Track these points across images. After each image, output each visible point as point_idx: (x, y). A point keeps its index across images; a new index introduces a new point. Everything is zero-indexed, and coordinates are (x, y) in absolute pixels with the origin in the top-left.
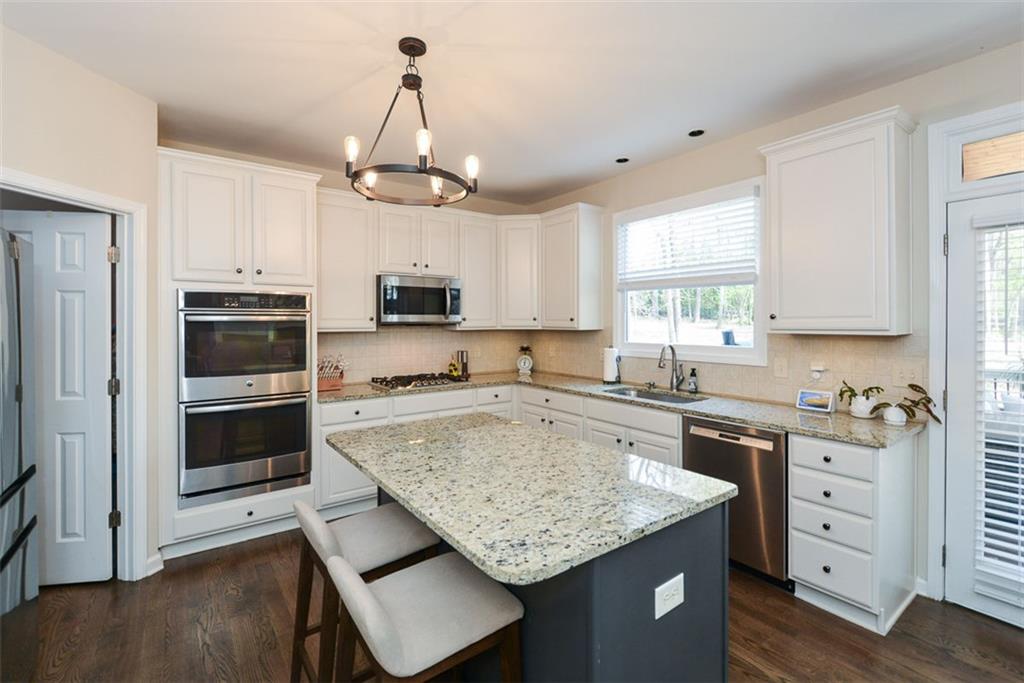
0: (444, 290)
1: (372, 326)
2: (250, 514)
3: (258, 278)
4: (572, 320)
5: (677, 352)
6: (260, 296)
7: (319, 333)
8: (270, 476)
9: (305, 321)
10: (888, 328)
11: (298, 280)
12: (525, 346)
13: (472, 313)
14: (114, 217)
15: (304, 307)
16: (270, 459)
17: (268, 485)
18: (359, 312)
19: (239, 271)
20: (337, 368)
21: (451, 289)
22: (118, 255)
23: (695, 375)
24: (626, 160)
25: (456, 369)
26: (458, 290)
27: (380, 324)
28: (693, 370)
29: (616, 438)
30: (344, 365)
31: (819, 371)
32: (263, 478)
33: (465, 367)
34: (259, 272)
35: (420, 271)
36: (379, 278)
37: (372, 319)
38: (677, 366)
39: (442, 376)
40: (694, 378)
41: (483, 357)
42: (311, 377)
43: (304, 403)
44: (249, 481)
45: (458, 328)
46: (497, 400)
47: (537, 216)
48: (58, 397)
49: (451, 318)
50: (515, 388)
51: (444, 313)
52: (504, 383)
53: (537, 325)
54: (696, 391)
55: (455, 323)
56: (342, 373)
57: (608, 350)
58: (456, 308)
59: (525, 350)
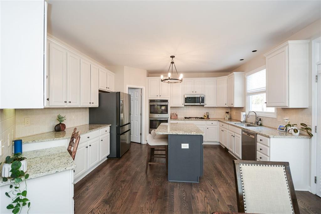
0: (200, 97)
1: (183, 106)
4: (232, 104)
5: (257, 113)
6: (161, 100)
7: (171, 107)
9: (168, 105)
10: (287, 106)
11: (166, 97)
12: (227, 112)
13: (208, 103)
14: (141, 89)
15: (168, 102)
18: (180, 102)
19: (157, 96)
20: (176, 114)
22: (142, 94)
23: (261, 120)
24: (243, 60)
25: (205, 117)
26: (204, 97)
27: (185, 105)
28: (260, 119)
29: (231, 135)
30: (177, 114)
31: (287, 119)
33: (208, 116)
35: (194, 93)
37: (183, 104)
38: (257, 118)
39: (202, 118)
40: (260, 121)
41: (213, 114)
42: (169, 115)
45: (205, 106)
46: (212, 124)
47: (227, 76)
48: (135, 115)
49: (202, 104)
50: (218, 122)
51: (200, 103)
52: (215, 121)
53: (226, 106)
54: (261, 125)
55: (203, 105)
56: (177, 115)
57: (242, 113)
58: (203, 101)
59: (227, 113)
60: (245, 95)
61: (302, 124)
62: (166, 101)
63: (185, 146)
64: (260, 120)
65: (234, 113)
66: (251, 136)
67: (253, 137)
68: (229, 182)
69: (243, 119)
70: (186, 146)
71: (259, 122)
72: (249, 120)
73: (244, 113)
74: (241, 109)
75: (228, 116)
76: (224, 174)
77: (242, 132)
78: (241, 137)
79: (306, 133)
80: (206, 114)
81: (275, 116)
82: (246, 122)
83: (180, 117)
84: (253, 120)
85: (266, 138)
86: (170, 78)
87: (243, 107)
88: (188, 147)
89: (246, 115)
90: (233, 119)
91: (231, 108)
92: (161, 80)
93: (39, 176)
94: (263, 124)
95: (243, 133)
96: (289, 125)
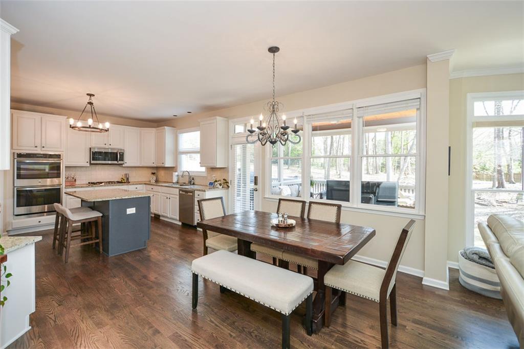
0: (117, 153)
1: (88, 165)
2: (40, 222)
3: (43, 149)
4: (163, 163)
5: (190, 173)
6: (44, 154)
7: (66, 167)
8: (46, 211)
9: (60, 163)
10: (216, 165)
11: (58, 149)
12: (154, 172)
13: (129, 161)
15: (60, 158)
16: (46, 206)
17: (45, 214)
18: (83, 159)
19: (36, 147)
20: (73, 178)
21: (120, 153)
25: (123, 180)
26: (123, 153)
27: (91, 164)
29: (166, 197)
30: (77, 177)
31: (214, 177)
32: (43, 211)
33: (128, 179)
34: (43, 147)
35: (107, 146)
36: (90, 148)
37: (87, 162)
38: (190, 178)
39: (118, 182)
41: (135, 176)
42: (63, 180)
43: (60, 188)
44: (37, 212)
45: (124, 166)
47: (155, 129)
49: (120, 162)
50: (145, 185)
51: (117, 160)
52: (140, 184)
53: (155, 165)
54: (194, 184)
55: (122, 164)
56: (75, 180)
57: (174, 173)
58: (122, 159)
59: (153, 174)
60: (177, 153)
61: (224, 179)
62: (58, 156)
63: (131, 211)
64: (193, 179)
65: (162, 174)
66: (189, 194)
67: (191, 194)
68: (174, 238)
69: (175, 180)
70: (133, 210)
71: (193, 181)
72: (181, 181)
73: (176, 173)
74: (172, 169)
75: (155, 178)
76: (167, 235)
77: (179, 192)
78: (178, 197)
79: (226, 186)
80: (124, 176)
81: (205, 175)
82: (178, 183)
83: (79, 183)
84: (186, 180)
85: (202, 192)
86: (91, 127)
87: (174, 166)
88: (134, 212)
89: (178, 175)
90: (161, 180)
91: (157, 168)
92: (70, 125)
93: (10, 250)
94: (196, 183)
95: (181, 192)
96: (216, 181)
